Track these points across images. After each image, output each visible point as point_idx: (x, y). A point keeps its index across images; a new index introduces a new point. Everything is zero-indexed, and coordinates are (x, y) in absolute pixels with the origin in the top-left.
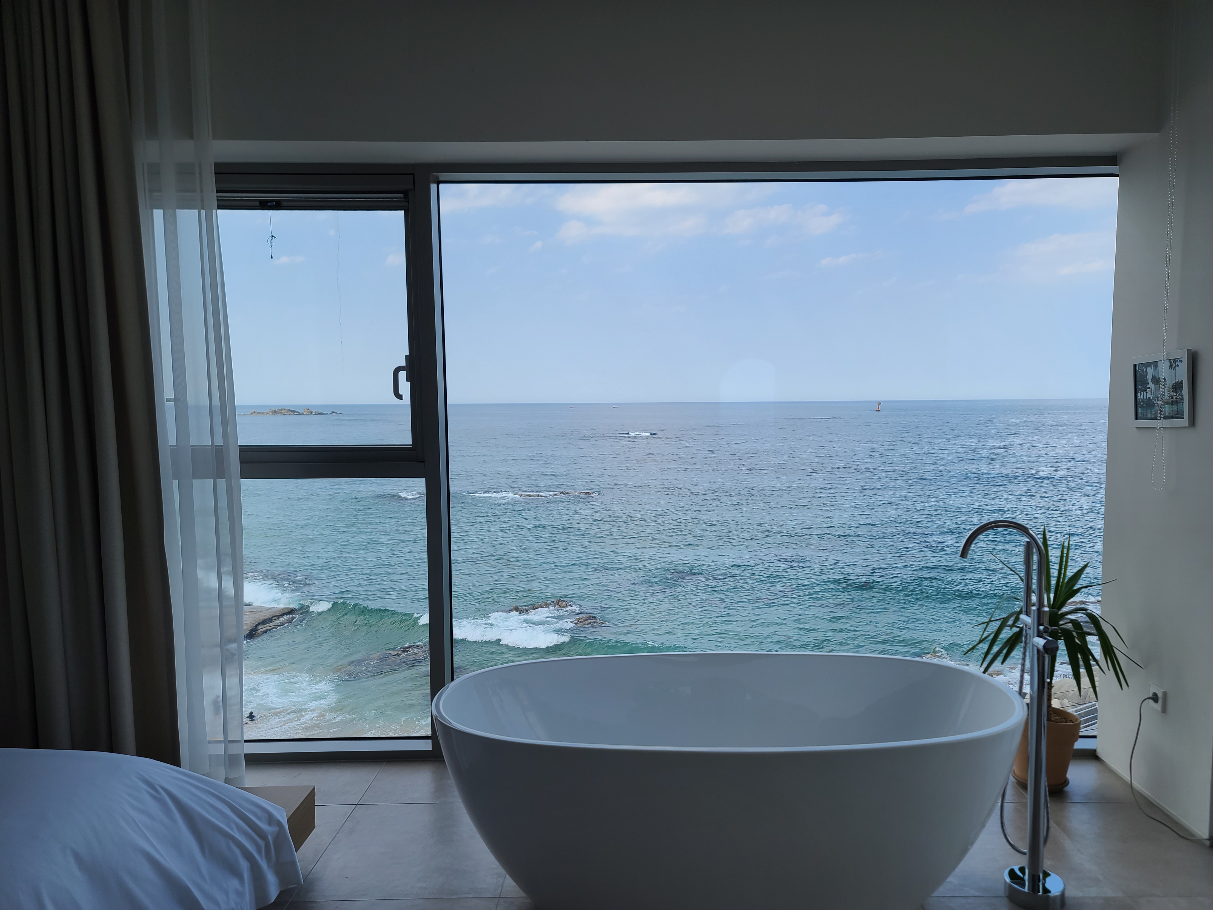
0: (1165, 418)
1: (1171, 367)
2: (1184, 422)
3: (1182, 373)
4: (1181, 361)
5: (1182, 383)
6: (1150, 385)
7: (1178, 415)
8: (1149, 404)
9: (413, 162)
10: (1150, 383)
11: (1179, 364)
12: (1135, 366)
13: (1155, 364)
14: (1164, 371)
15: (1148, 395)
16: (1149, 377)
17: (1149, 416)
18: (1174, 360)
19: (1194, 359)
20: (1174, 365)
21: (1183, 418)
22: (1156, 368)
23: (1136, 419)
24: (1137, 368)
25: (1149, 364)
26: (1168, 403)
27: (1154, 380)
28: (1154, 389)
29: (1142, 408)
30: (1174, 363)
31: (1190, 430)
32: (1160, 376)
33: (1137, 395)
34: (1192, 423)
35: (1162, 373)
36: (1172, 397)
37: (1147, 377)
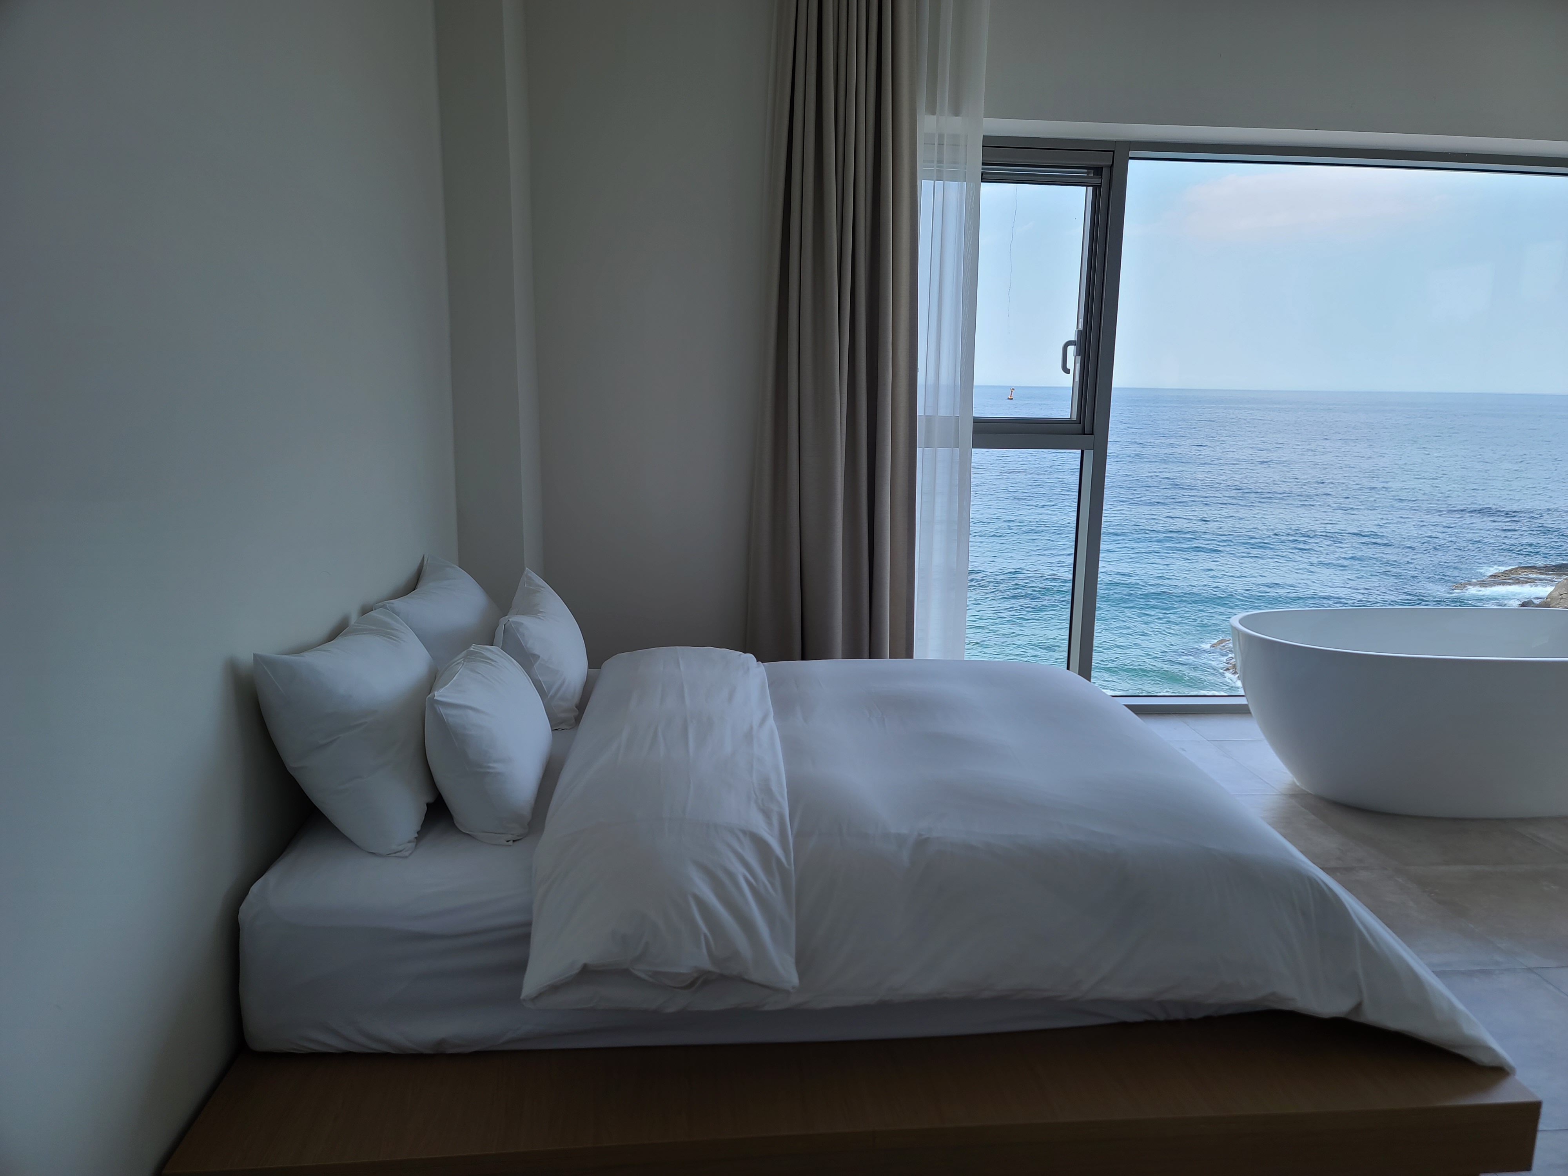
9: (1115, 139)
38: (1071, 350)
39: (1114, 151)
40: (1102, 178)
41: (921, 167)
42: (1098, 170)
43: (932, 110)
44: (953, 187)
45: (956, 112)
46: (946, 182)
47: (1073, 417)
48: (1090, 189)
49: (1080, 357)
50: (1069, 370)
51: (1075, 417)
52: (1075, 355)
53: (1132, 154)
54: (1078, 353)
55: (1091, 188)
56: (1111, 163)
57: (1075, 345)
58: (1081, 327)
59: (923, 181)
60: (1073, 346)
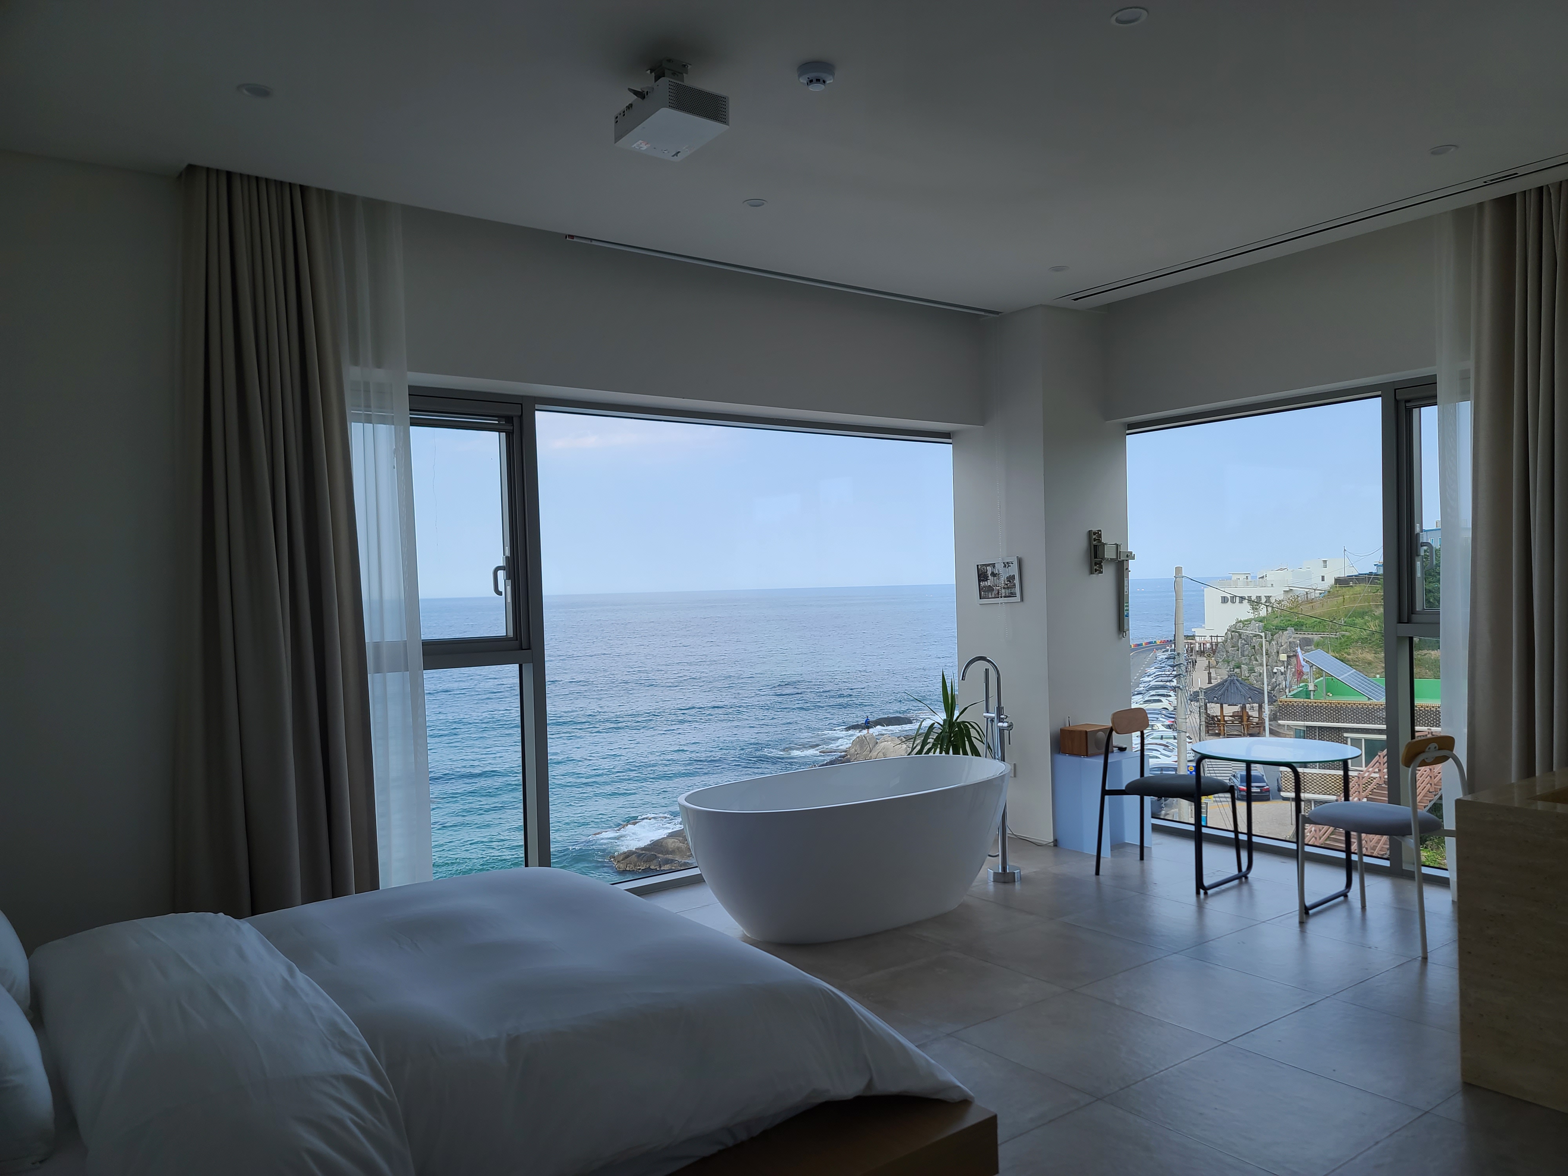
0: (1005, 597)
1: (1005, 566)
2: (1018, 598)
3: (1014, 570)
4: (1013, 563)
5: (1014, 576)
6: (990, 577)
7: (1012, 595)
8: (990, 589)
10: (990, 576)
11: (1011, 565)
12: (978, 566)
13: (993, 565)
14: (999, 568)
15: (988, 583)
16: (989, 573)
17: (990, 596)
18: (1008, 563)
19: (1020, 562)
20: (1007, 566)
21: (1016, 596)
22: (994, 568)
23: (980, 599)
24: (979, 567)
25: (989, 565)
26: (1004, 588)
27: (993, 574)
28: (994, 579)
29: (985, 592)
30: (1007, 565)
31: (1022, 603)
32: (997, 572)
33: (981, 583)
34: (1022, 599)
35: (999, 571)
36: (1007, 585)
37: (988, 573)
38: (501, 574)
39: (522, 404)
40: (513, 425)
41: (350, 412)
42: (509, 419)
43: (356, 362)
44: (383, 430)
45: (379, 365)
46: (375, 425)
47: (509, 634)
48: (503, 435)
49: (510, 581)
50: (501, 592)
51: (511, 634)
52: (505, 579)
53: (537, 407)
54: (508, 577)
55: (505, 433)
56: (520, 414)
57: (504, 570)
58: (508, 553)
59: (352, 423)
60: (502, 571)
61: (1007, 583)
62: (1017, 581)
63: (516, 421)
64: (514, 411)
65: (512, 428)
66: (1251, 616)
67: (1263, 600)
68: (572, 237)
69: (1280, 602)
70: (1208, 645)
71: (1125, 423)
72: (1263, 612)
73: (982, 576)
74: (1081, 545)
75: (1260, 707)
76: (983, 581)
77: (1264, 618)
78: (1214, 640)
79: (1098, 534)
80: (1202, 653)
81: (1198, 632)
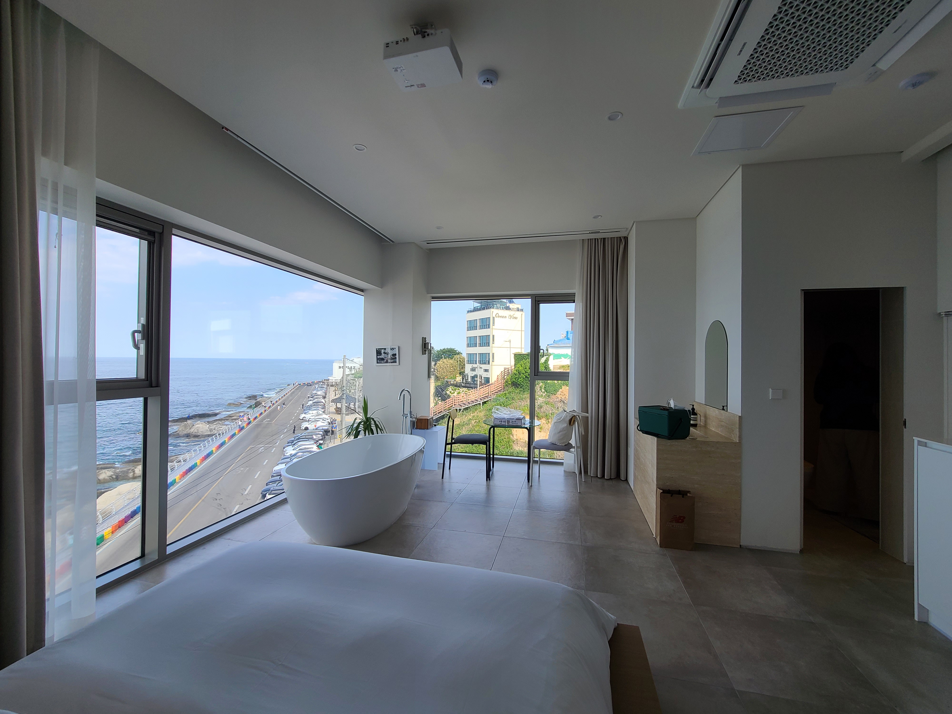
0: (391, 363)
1: (391, 350)
2: (397, 364)
3: (396, 352)
5: (396, 354)
6: (383, 354)
7: (395, 362)
8: (383, 359)
11: (394, 349)
12: (376, 349)
13: (385, 349)
14: (388, 350)
17: (383, 362)
18: (393, 348)
19: (399, 348)
23: (377, 363)
24: (377, 349)
25: (382, 349)
26: (391, 359)
27: (385, 353)
28: (385, 355)
29: (380, 360)
30: (392, 349)
31: (399, 366)
32: (387, 352)
33: (378, 357)
34: (399, 364)
35: (387, 351)
36: (392, 358)
37: (382, 352)
40: (156, 238)
55: (147, 242)
57: (139, 332)
61: (392, 357)
62: (397, 356)
63: (157, 235)
64: (158, 229)
65: (153, 239)
66: (349, 373)
67: (353, 368)
68: (227, 130)
69: (359, 369)
70: (334, 383)
71: (431, 296)
72: (353, 372)
73: (379, 352)
74: (420, 342)
75: (355, 404)
76: (379, 355)
77: (354, 374)
78: (336, 381)
79: (425, 338)
80: (332, 386)
81: (330, 378)
